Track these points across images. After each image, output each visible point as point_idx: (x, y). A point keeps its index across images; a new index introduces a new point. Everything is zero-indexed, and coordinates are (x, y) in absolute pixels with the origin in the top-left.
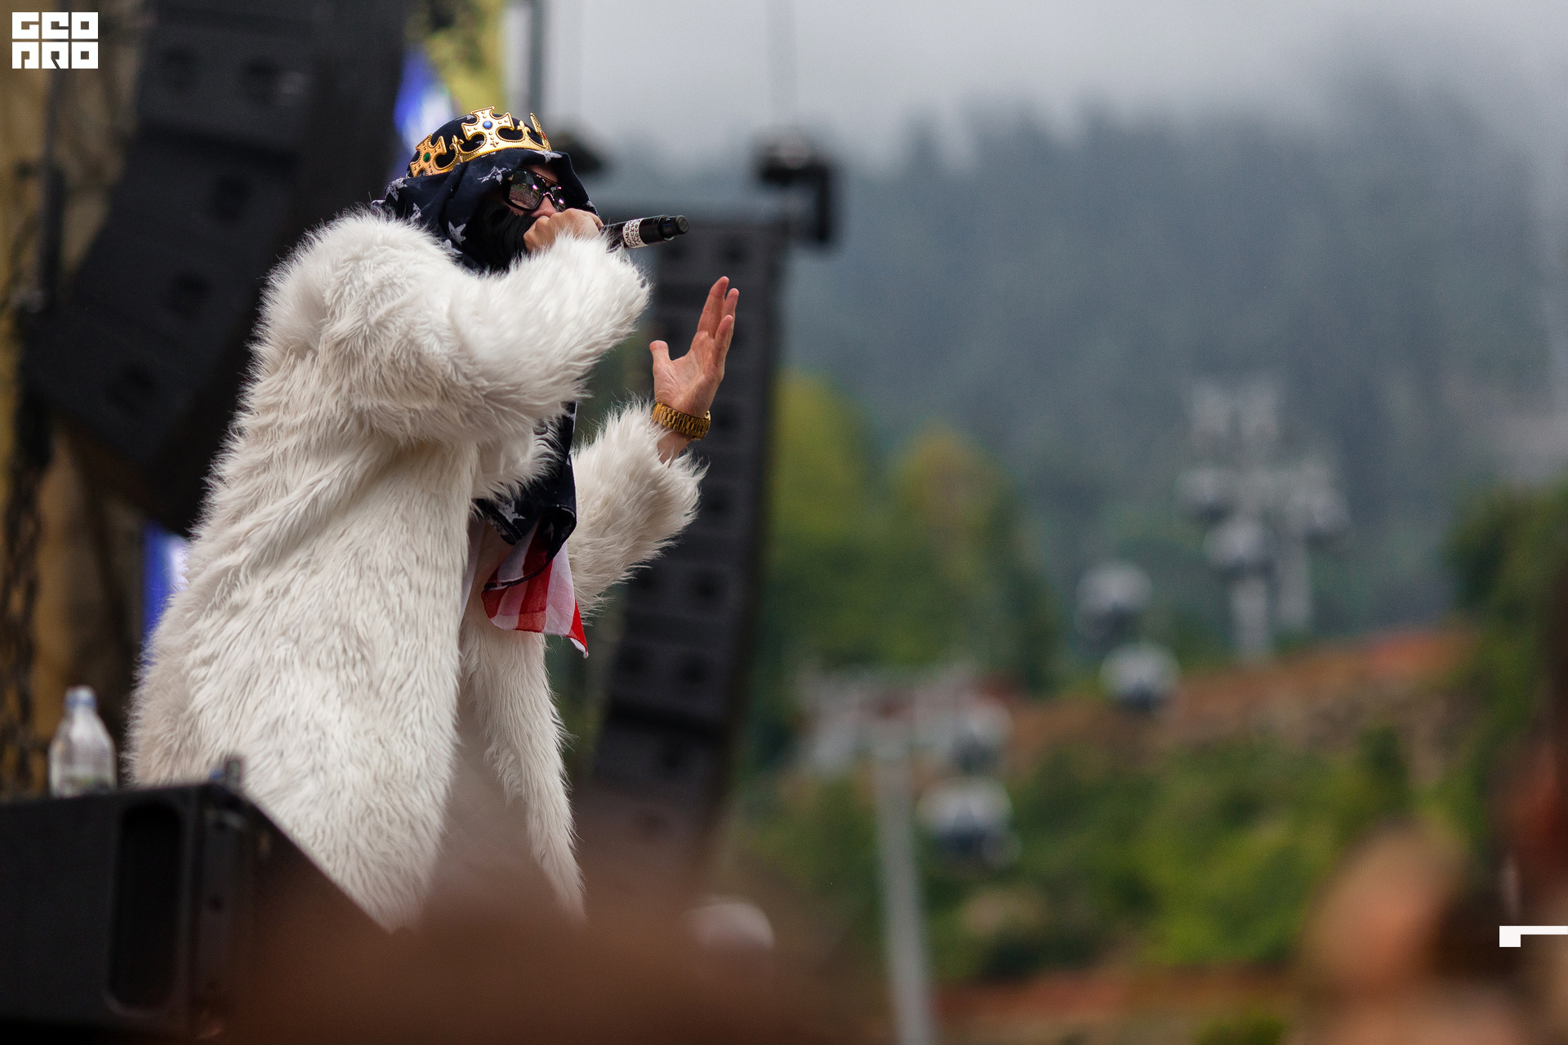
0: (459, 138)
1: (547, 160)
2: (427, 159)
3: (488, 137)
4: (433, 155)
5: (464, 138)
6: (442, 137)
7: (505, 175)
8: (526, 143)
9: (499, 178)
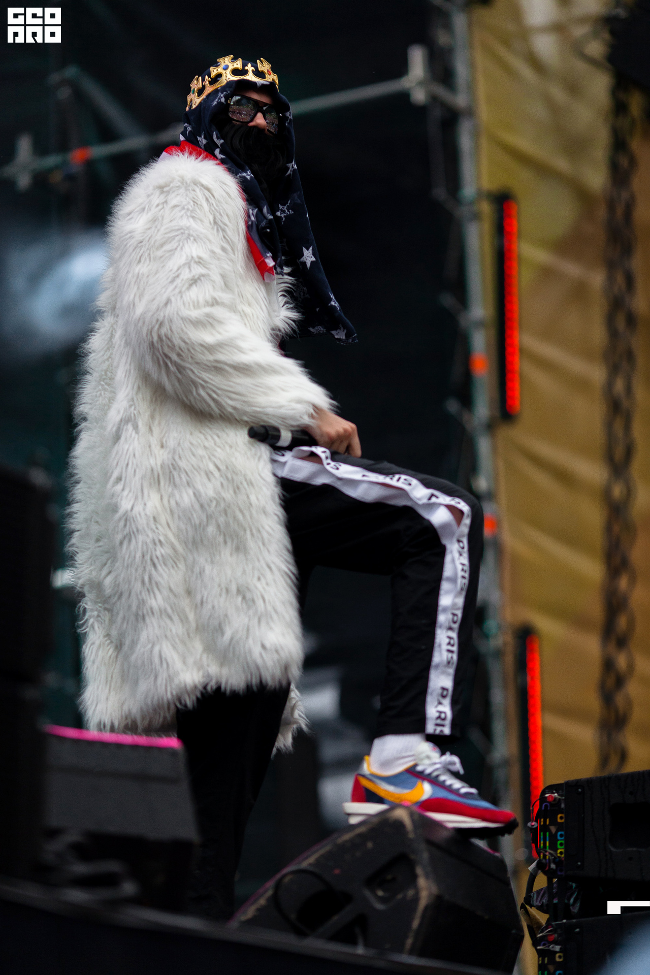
0: (208, 78)
1: (259, 86)
2: (194, 92)
4: (196, 90)
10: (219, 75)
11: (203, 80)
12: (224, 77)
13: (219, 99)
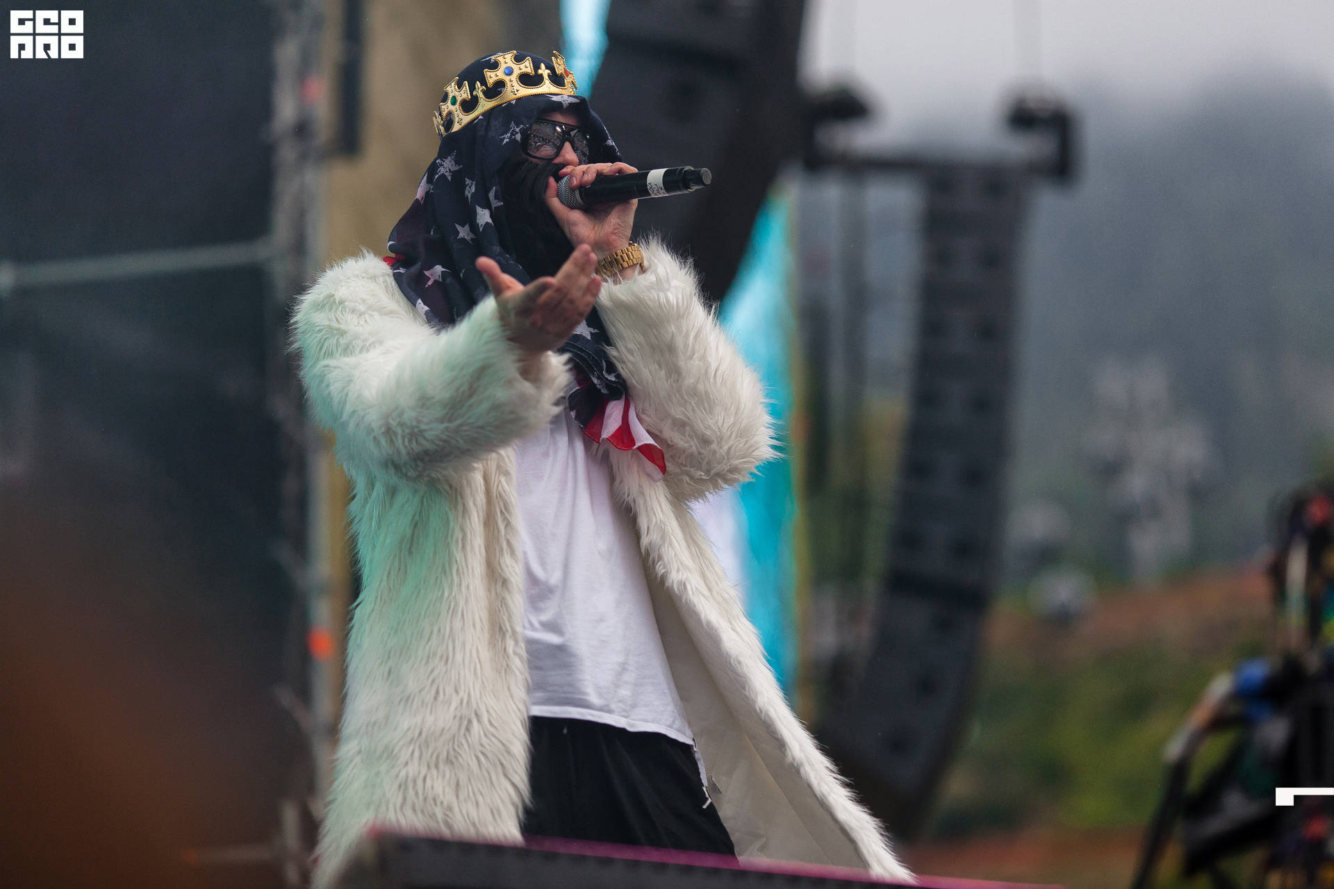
0: (481, 85)
1: (565, 106)
2: (454, 103)
3: (509, 84)
4: (459, 99)
5: (486, 86)
6: (466, 82)
7: (523, 132)
8: (547, 87)
9: (518, 137)
10: (500, 84)
11: (472, 88)
12: (508, 88)
13: (512, 134)
